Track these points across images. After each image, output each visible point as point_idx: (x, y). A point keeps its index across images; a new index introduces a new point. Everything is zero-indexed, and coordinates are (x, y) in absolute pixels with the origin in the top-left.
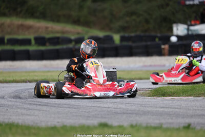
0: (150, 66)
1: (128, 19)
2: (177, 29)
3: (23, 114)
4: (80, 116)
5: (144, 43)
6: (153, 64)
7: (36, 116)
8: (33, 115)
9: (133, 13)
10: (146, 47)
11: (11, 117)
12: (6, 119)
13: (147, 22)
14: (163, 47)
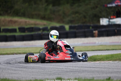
0: (87, 43)
1: (73, 16)
2: (103, 21)
3: (12, 73)
4: (46, 74)
5: (83, 30)
6: (88, 42)
7: (19, 74)
8: (18, 74)
9: (76, 13)
10: (85, 32)
11: (5, 75)
12: (2, 76)
13: (85, 17)
14: (94, 32)
